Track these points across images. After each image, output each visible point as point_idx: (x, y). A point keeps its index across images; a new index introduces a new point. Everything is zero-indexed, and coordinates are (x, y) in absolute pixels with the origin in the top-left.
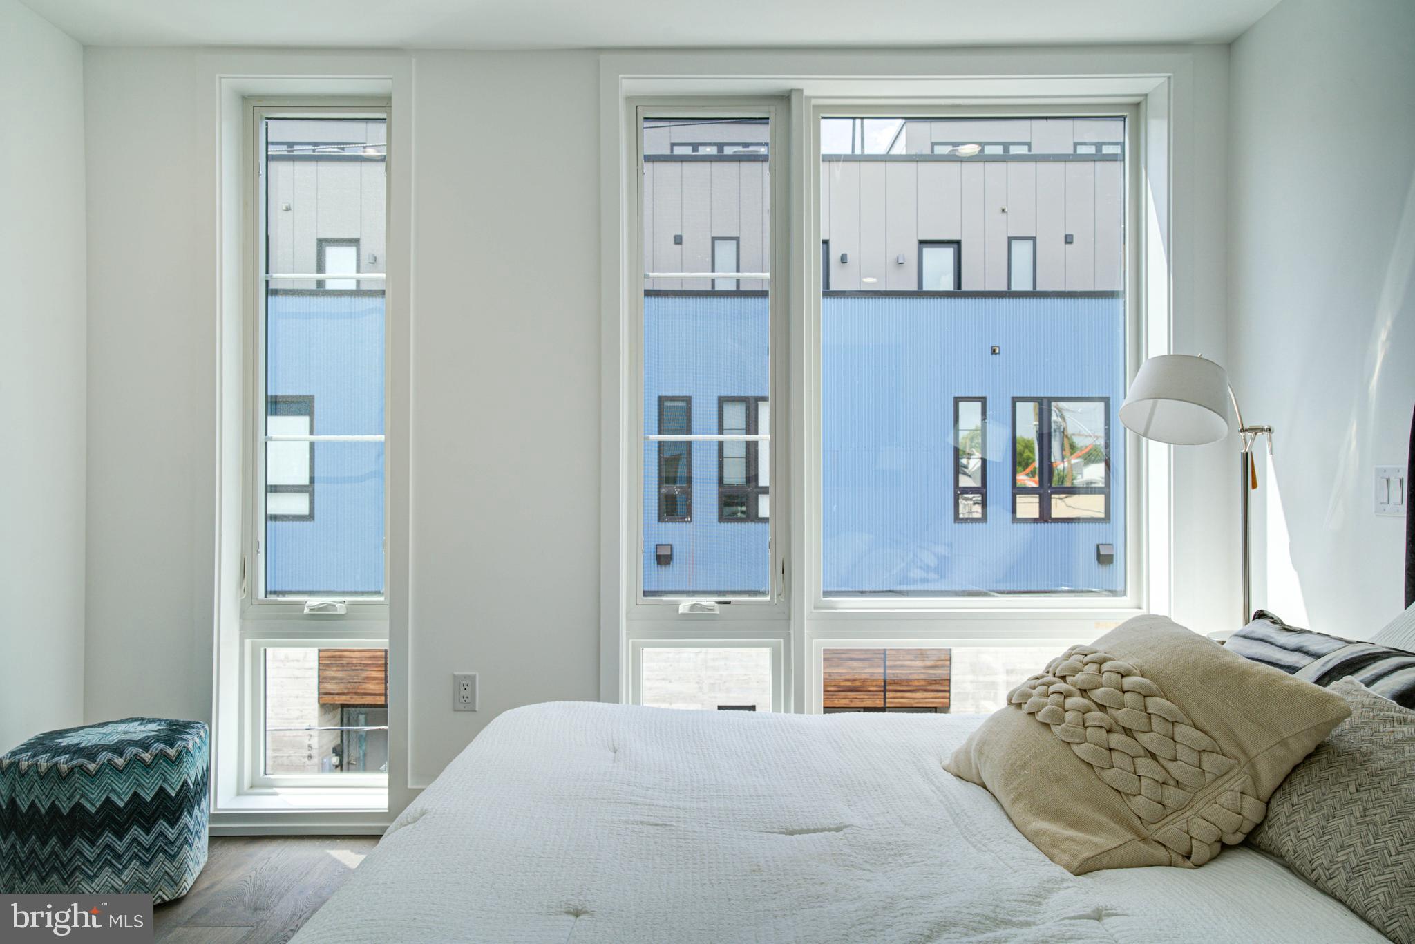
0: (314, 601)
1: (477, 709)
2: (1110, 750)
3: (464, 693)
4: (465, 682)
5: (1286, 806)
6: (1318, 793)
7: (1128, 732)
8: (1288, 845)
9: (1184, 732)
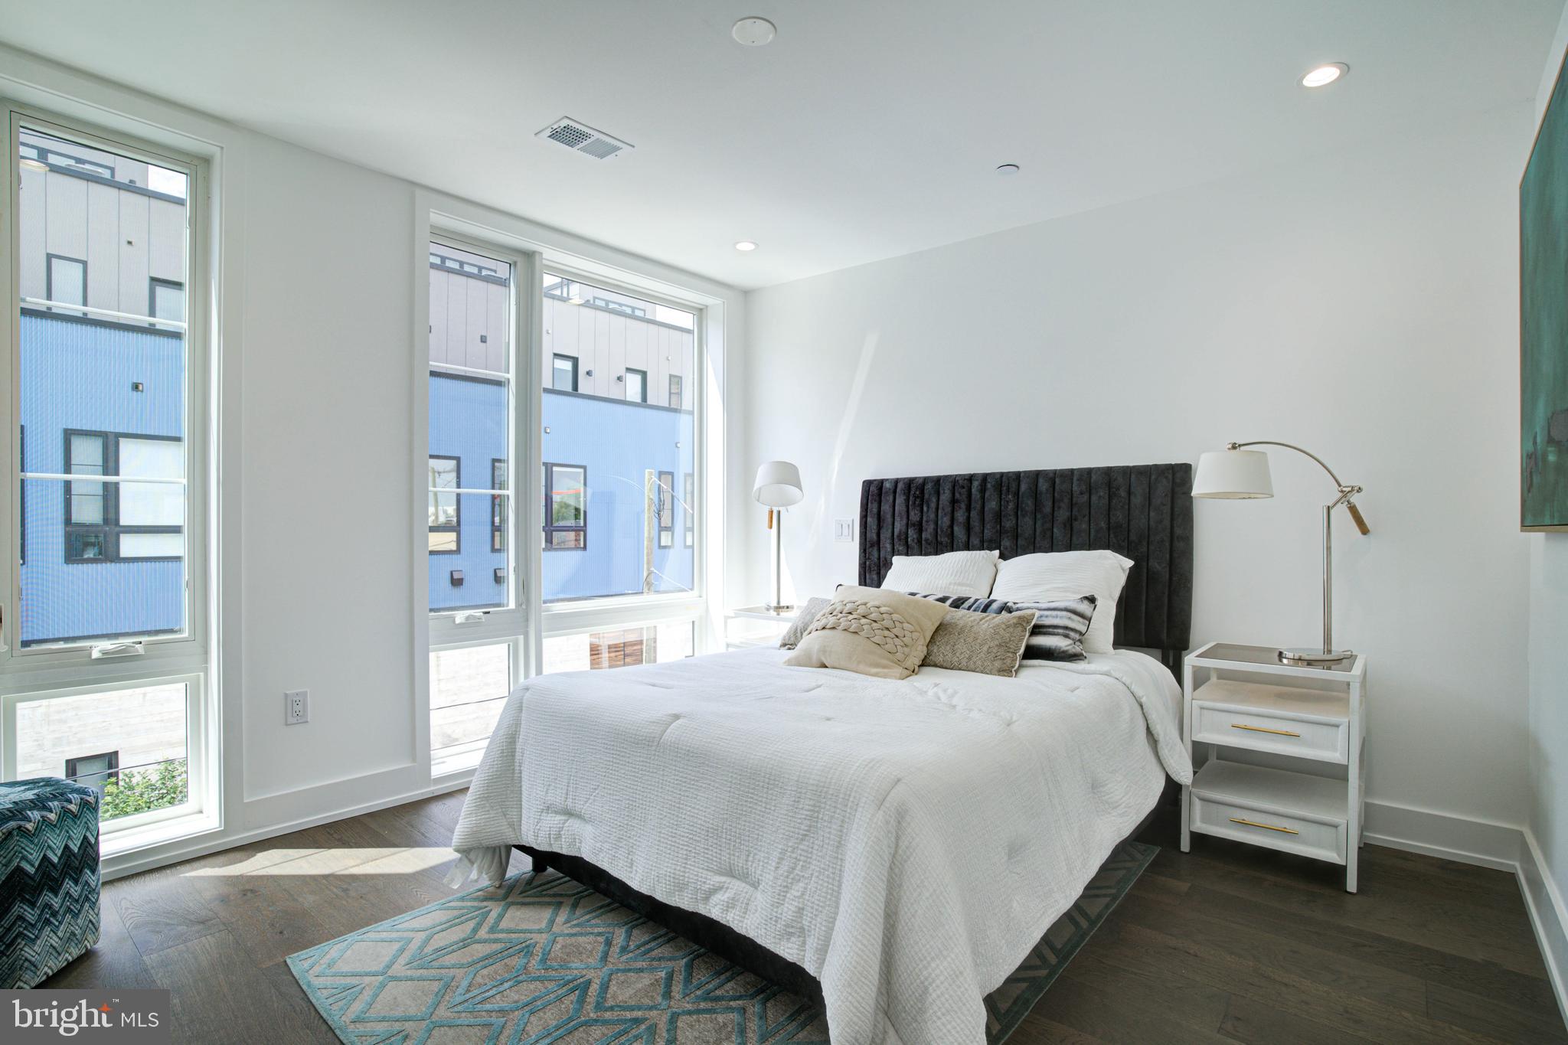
0: (108, 645)
1: (309, 720)
2: (885, 637)
3: (296, 708)
4: (297, 699)
5: (935, 647)
6: (946, 639)
7: (887, 629)
8: (940, 659)
9: (906, 625)
